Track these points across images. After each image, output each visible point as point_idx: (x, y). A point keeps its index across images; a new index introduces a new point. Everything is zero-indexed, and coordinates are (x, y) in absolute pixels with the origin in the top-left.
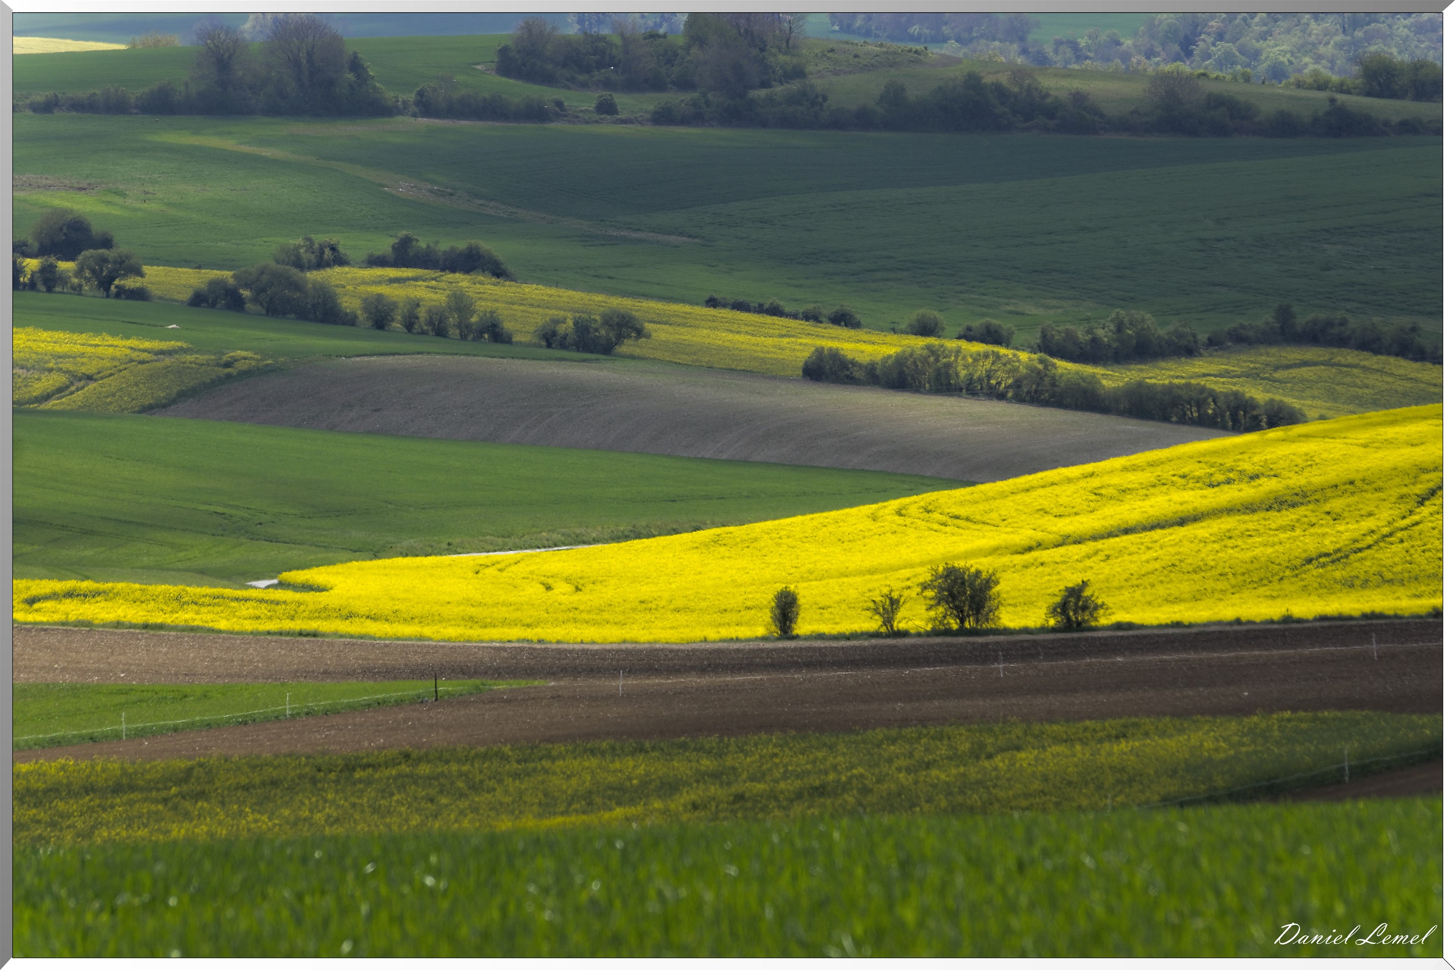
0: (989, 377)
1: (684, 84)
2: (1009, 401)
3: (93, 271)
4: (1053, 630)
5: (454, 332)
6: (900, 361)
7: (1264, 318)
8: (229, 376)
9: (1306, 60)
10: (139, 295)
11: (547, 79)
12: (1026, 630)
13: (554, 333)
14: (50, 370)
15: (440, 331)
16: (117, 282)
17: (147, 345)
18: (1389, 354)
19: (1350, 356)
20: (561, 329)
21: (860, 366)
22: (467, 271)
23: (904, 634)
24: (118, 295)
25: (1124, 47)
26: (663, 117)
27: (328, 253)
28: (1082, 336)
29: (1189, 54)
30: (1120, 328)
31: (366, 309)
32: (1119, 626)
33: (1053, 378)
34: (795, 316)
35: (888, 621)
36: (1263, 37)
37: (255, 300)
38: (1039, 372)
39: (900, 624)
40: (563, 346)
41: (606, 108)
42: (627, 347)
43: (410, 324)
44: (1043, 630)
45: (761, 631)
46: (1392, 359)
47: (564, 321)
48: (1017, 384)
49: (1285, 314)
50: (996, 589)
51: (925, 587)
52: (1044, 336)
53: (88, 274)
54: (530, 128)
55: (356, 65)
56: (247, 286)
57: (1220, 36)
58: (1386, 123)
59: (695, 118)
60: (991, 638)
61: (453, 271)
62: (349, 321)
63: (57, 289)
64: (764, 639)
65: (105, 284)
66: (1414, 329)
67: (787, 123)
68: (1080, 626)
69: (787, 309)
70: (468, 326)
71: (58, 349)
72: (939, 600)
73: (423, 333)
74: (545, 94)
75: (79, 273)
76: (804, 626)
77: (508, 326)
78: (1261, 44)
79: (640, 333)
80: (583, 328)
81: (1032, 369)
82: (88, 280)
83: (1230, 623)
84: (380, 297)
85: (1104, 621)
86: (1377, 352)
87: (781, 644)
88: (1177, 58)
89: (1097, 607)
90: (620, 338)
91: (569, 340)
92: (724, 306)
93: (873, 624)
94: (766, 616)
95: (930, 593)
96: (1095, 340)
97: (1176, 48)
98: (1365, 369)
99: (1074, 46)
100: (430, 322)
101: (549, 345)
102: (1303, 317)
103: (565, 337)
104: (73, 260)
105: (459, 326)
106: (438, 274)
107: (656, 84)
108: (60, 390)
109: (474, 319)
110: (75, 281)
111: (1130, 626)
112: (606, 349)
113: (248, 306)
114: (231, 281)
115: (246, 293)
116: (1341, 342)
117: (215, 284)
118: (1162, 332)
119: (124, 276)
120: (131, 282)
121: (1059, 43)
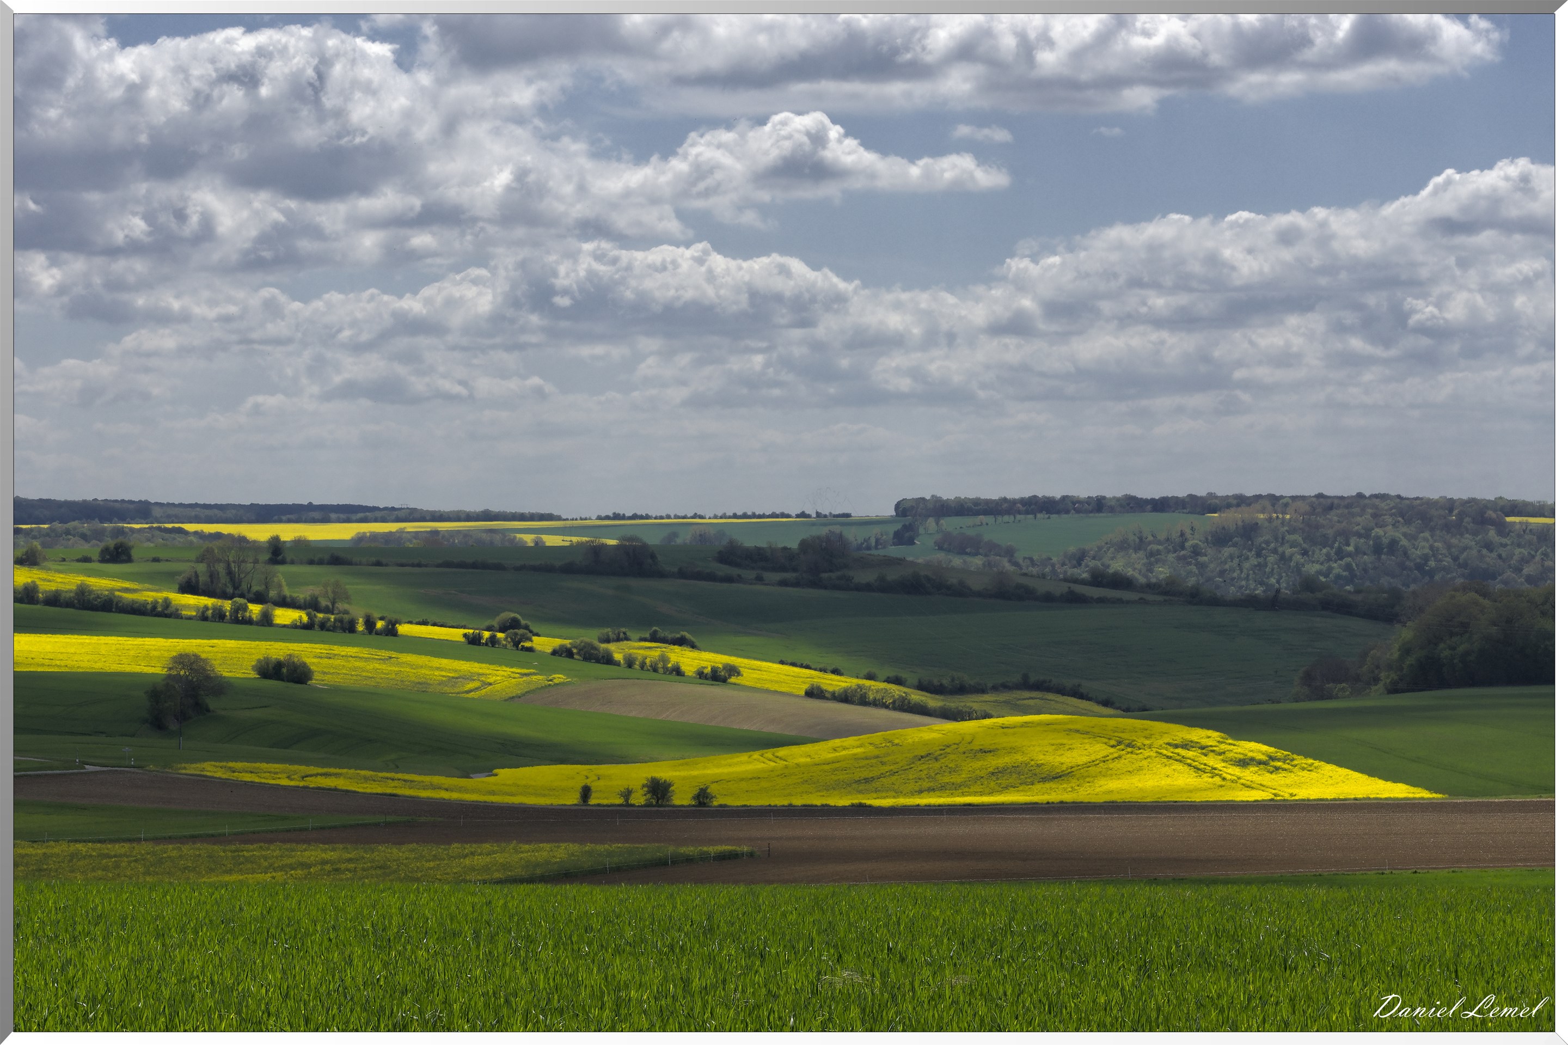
0: (883, 699)
1: (795, 570)
2: (890, 709)
3: (511, 639)
4: (694, 806)
5: (661, 671)
6: (846, 691)
7: (1017, 678)
8: (550, 685)
9: (1129, 569)
10: (530, 650)
11: (738, 565)
12: (683, 806)
13: (703, 673)
14: (474, 680)
15: (655, 670)
16: (522, 644)
17: (519, 671)
18: (1069, 696)
19: (1051, 696)
20: (706, 671)
21: (829, 692)
22: (680, 645)
23: (633, 805)
24: (522, 650)
25: (1053, 561)
26: (783, 583)
27: (622, 635)
28: (936, 682)
29: (1080, 565)
30: (953, 680)
31: (625, 659)
32: (721, 806)
33: (909, 700)
34: (815, 670)
35: (627, 800)
36: (1112, 559)
37: (578, 653)
38: (903, 697)
39: (632, 801)
40: (706, 679)
41: (759, 579)
42: (733, 680)
43: (643, 665)
44: (689, 806)
45: (575, 802)
46: (1069, 698)
47: (707, 668)
48: (894, 702)
49: (1025, 677)
50: (672, 788)
51: (644, 786)
52: (920, 682)
53: (509, 639)
54: (725, 586)
55: (653, 556)
56: (575, 647)
57: (1094, 558)
58: (1092, 598)
59: (797, 584)
60: (667, 809)
61: (674, 645)
62: (617, 664)
63: (497, 646)
64: (575, 805)
65: (516, 644)
66: (1079, 685)
67: (836, 587)
68: (704, 805)
69: (813, 667)
70: (667, 668)
71: (481, 671)
72: (648, 792)
73: (648, 670)
74: (734, 571)
75: (506, 639)
76: (593, 801)
77: (683, 668)
78: (1111, 562)
79: (739, 674)
80: (714, 670)
81: (901, 696)
82: (509, 642)
83: (766, 806)
84: (630, 655)
85: (715, 803)
86: (1063, 694)
87: (584, 808)
88: (1075, 567)
89: (712, 797)
90: (730, 676)
91: (708, 676)
92: (787, 664)
93: (619, 801)
94: (578, 795)
95: (646, 789)
96: (941, 685)
97: (1075, 562)
98: (1057, 702)
99: (1031, 559)
100: (651, 666)
101: (700, 678)
102: (1033, 678)
103: (707, 674)
104: (503, 632)
105: (663, 668)
106: (667, 645)
107: (783, 569)
108: (477, 689)
109: (670, 665)
110: (504, 643)
111: (725, 806)
112: (724, 681)
113: (576, 656)
114: (569, 646)
115: (575, 651)
116: (1049, 689)
117: (562, 646)
118: (972, 683)
119: (524, 642)
120: (527, 644)
121: (1025, 558)
